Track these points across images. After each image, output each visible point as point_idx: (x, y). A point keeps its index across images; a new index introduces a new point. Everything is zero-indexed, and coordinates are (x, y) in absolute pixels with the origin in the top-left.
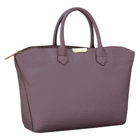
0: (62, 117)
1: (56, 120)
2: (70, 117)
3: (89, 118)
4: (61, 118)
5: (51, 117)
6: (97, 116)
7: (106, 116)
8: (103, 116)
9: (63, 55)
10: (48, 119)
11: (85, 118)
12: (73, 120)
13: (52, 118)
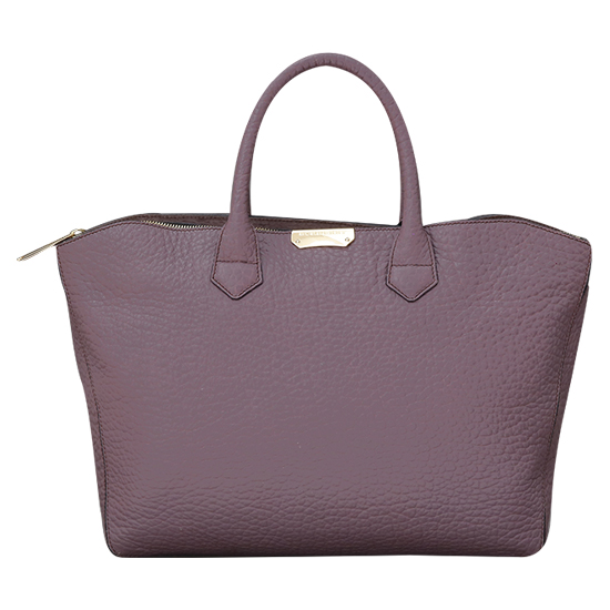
0: (214, 500)
1: (189, 510)
2: (247, 505)
3: (328, 514)
4: (211, 506)
5: (165, 498)
6: (363, 509)
7: (409, 510)
8: (393, 511)
9: (236, 258)
10: (154, 504)
11: (310, 513)
12: (260, 517)
13: (171, 503)
